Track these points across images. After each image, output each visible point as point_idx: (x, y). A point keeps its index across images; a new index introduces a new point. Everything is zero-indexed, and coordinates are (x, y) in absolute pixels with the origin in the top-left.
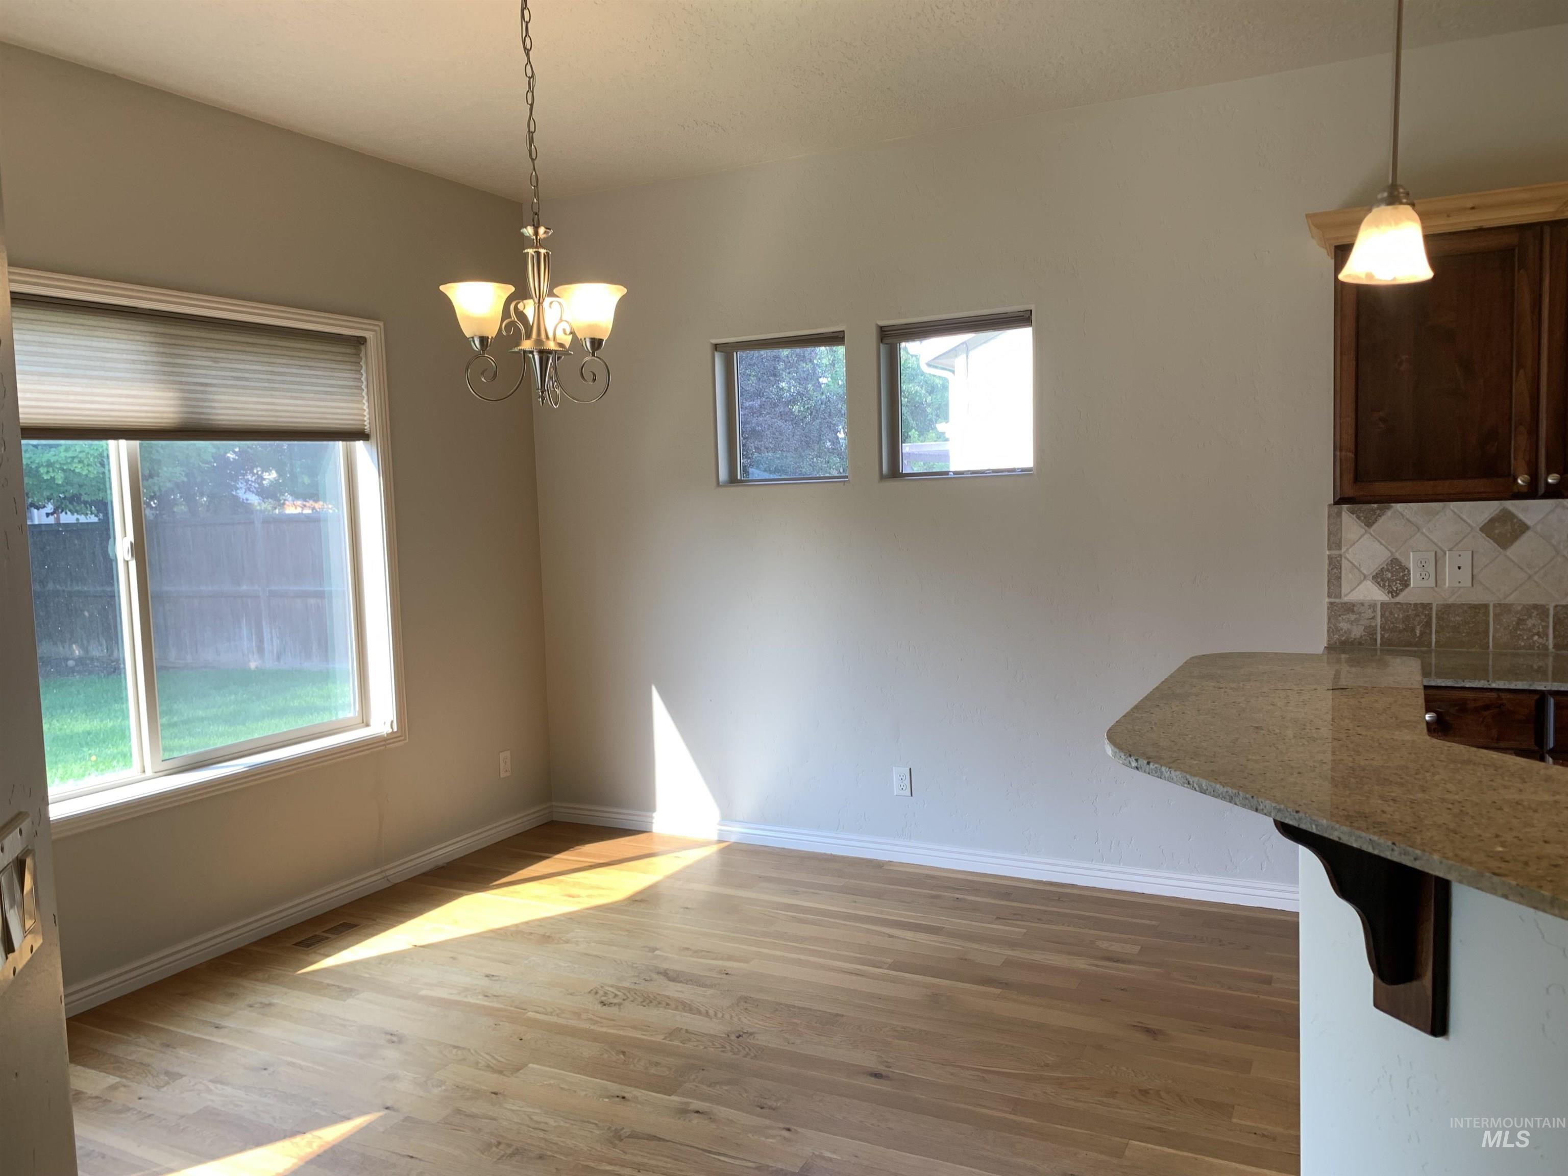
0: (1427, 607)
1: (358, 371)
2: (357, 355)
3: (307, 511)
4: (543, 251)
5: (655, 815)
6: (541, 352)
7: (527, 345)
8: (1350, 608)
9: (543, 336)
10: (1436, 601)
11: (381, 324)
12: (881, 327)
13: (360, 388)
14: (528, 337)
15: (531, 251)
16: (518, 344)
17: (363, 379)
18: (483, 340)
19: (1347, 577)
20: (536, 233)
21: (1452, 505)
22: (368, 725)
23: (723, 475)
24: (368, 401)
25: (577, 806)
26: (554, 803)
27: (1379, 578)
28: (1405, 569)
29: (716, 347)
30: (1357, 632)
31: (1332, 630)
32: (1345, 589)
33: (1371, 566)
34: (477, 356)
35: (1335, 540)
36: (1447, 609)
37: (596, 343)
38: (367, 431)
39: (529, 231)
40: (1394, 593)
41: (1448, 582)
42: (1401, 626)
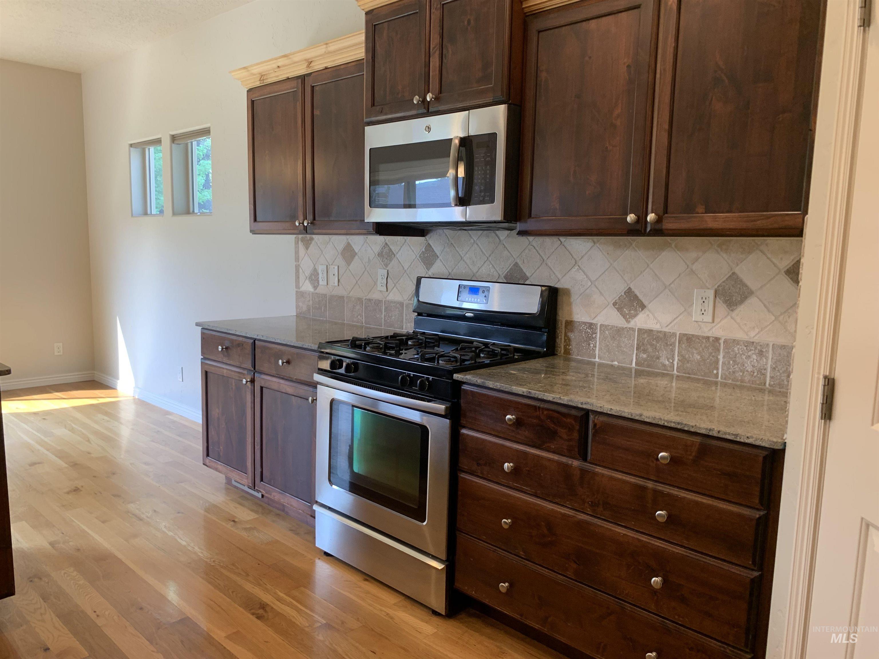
0: (325, 295)
8: (302, 295)
10: (328, 294)
12: (172, 136)
19: (301, 278)
23: (138, 210)
26: (95, 372)
27: (310, 279)
28: (318, 274)
29: (131, 146)
30: (305, 308)
31: (297, 307)
32: (301, 285)
33: (308, 273)
35: (297, 257)
36: (332, 297)
40: (315, 288)
41: (331, 283)
42: (317, 306)
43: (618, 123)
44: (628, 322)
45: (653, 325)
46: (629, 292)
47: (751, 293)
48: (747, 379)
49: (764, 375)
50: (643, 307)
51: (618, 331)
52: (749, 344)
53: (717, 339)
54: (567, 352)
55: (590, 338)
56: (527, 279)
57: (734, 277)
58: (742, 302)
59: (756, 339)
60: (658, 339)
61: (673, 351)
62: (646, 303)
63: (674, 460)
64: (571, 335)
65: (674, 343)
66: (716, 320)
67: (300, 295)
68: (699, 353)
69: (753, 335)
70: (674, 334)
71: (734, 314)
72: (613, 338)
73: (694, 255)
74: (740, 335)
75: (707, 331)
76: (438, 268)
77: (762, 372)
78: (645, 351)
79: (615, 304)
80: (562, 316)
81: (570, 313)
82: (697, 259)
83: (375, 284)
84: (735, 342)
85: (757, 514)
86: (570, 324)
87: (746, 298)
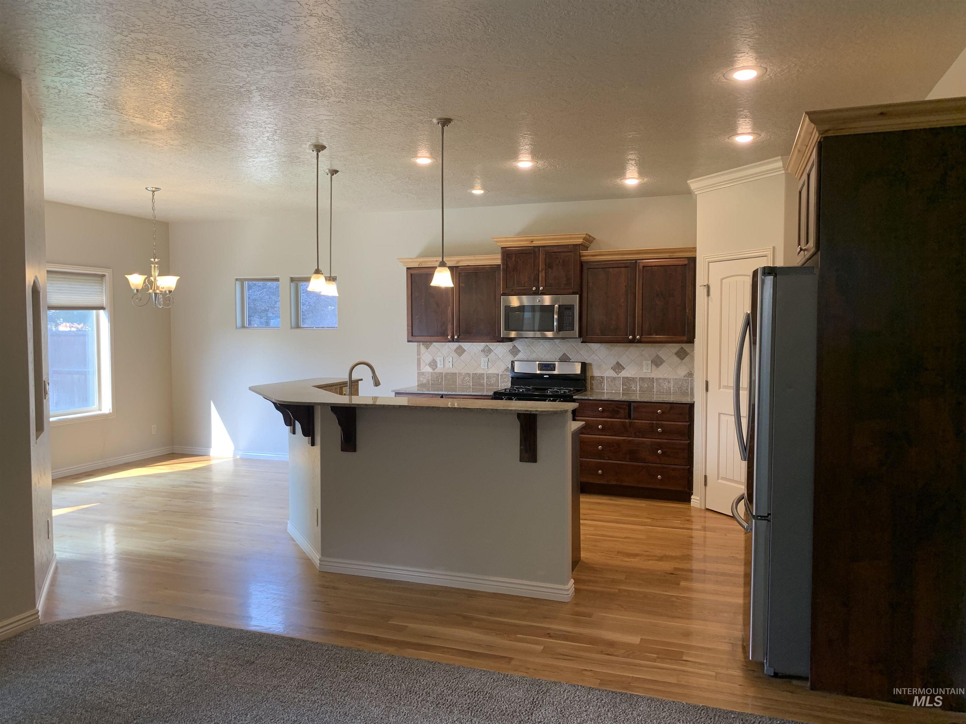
0: (442, 373)
1: (102, 286)
2: (102, 280)
3: (73, 329)
4: (156, 265)
5: (211, 449)
6: (155, 293)
7: (151, 291)
8: (423, 374)
9: (156, 288)
10: (444, 372)
11: (111, 270)
12: (292, 278)
13: (102, 292)
14: (151, 289)
15: (153, 265)
16: (148, 291)
17: (104, 289)
18: (137, 290)
19: (422, 365)
20: (155, 260)
21: (447, 343)
22: (101, 410)
23: (239, 324)
24: (105, 296)
25: (183, 447)
26: (174, 446)
27: (430, 365)
28: (436, 362)
29: (237, 280)
30: (425, 381)
31: (418, 381)
32: (421, 368)
33: (428, 362)
34: (135, 294)
35: (419, 353)
36: (447, 374)
37: (170, 292)
38: (105, 306)
39: (152, 260)
40: (434, 369)
41: (447, 366)
42: (436, 379)
43: (623, 304)
44: (618, 375)
45: (629, 376)
46: (618, 363)
47: (664, 361)
48: (665, 391)
49: (671, 389)
50: (624, 368)
51: (614, 379)
52: (664, 379)
53: (653, 378)
54: (592, 389)
55: (602, 383)
56: (571, 359)
57: (658, 356)
58: (661, 365)
59: (667, 377)
60: (630, 380)
61: (637, 384)
62: (625, 367)
63: (663, 413)
64: (593, 382)
65: (637, 381)
66: (652, 371)
67: (420, 374)
68: (647, 384)
69: (666, 376)
70: (637, 378)
71: (658, 369)
72: (612, 382)
73: (642, 349)
74: (661, 376)
75: (649, 376)
76: (520, 356)
77: (670, 388)
78: (626, 385)
79: (612, 368)
80: (589, 374)
81: (592, 373)
82: (643, 350)
83: (479, 365)
84: (660, 379)
85: (688, 424)
86: (592, 377)
87: (662, 363)
